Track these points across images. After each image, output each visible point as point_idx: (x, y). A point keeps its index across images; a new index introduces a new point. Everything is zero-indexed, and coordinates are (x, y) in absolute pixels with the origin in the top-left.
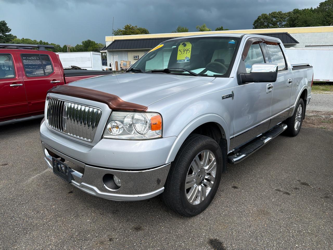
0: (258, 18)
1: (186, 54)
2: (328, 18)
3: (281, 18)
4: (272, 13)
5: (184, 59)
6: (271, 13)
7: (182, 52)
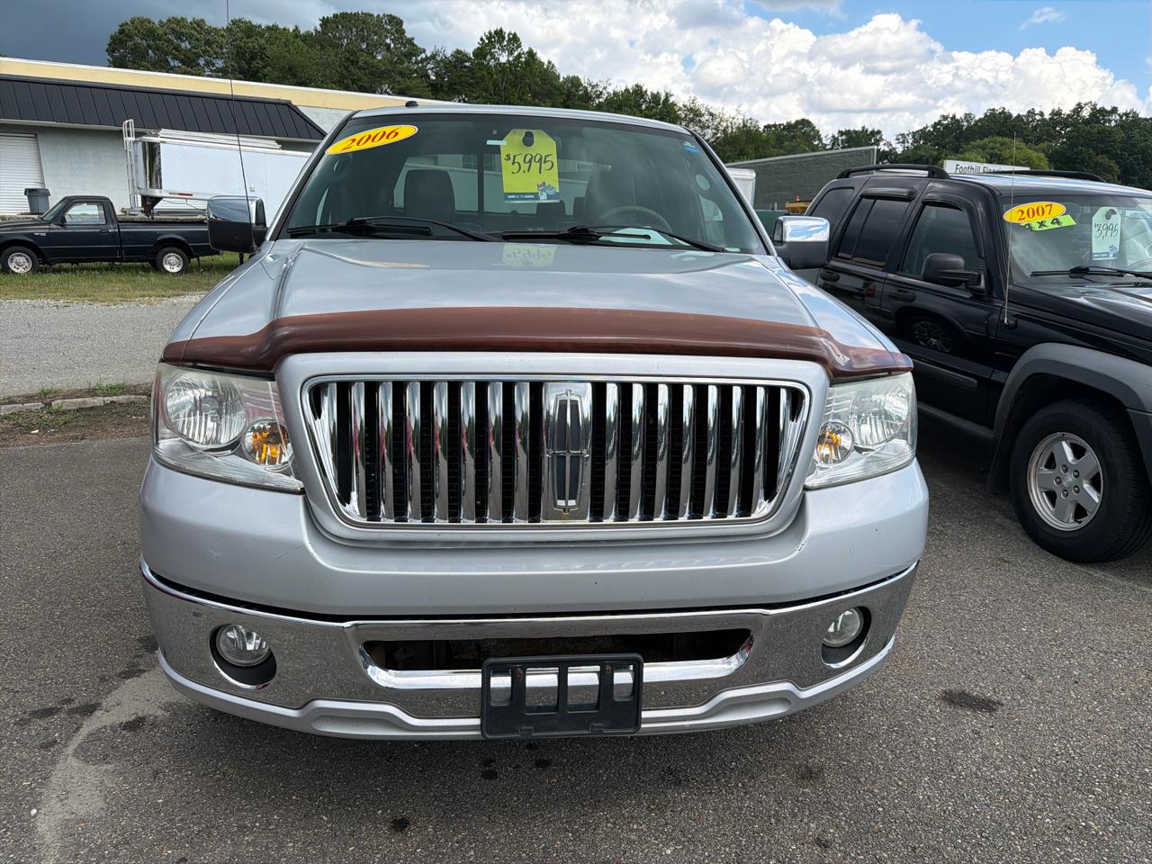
0: (121, 32)
1: (540, 172)
2: (352, 69)
3: (208, 43)
4: (169, 21)
5: (535, 190)
6: (165, 21)
7: (522, 163)
